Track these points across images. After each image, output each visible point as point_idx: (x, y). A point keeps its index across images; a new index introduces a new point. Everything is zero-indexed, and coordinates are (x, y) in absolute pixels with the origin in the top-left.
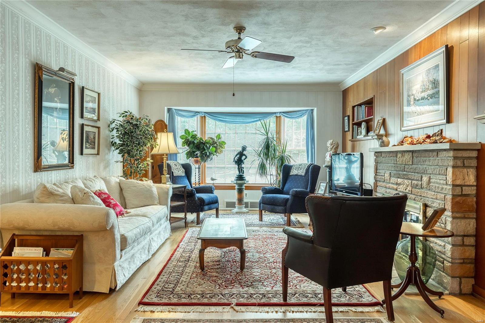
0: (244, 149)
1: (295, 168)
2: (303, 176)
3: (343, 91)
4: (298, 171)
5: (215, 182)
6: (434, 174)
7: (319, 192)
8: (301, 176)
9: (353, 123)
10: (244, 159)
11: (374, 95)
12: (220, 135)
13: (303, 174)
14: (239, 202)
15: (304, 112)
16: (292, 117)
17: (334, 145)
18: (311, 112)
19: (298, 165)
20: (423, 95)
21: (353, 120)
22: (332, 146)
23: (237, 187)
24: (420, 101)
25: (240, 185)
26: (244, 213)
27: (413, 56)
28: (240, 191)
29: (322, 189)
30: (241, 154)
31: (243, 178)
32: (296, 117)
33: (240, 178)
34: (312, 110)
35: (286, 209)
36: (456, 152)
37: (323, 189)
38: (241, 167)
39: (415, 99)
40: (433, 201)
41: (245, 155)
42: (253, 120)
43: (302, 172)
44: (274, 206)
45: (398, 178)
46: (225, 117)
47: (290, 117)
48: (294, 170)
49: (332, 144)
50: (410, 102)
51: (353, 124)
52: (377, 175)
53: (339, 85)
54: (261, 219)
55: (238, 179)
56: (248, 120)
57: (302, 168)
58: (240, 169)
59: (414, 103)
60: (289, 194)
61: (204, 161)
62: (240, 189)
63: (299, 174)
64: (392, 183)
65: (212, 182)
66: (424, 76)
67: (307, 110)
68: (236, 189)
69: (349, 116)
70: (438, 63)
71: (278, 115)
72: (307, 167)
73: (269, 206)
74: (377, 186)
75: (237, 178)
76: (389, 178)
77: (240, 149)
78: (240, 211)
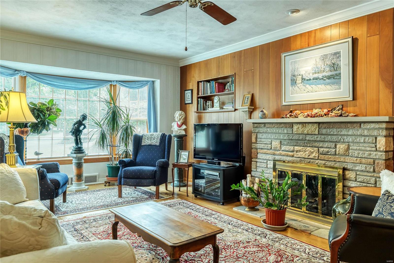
0: (84, 117)
1: (146, 138)
2: (158, 146)
3: (181, 67)
4: (152, 141)
5: (40, 156)
6: (355, 142)
7: (181, 161)
8: (155, 146)
9: (198, 96)
10: (83, 129)
11: (235, 73)
12: (53, 101)
13: (158, 144)
14: (79, 178)
15: (145, 83)
16: (132, 86)
17: (182, 115)
18: (152, 83)
19: (150, 135)
20: (316, 76)
21: (198, 94)
22: (181, 117)
23: (75, 162)
24: (312, 81)
25: (79, 159)
26: (84, 190)
27: (298, 43)
28: (79, 166)
29: (184, 158)
30: (80, 123)
31: (82, 150)
32: (136, 87)
33: (79, 150)
34: (153, 82)
35: (155, 181)
36: (389, 124)
37: (186, 158)
38: (80, 139)
39: (303, 79)
40: (355, 165)
41: (84, 125)
42: (87, 86)
43: (156, 141)
44: (139, 180)
45: (296, 145)
46: (52, 80)
47: (129, 86)
48: (146, 140)
49: (181, 115)
50: (296, 81)
51: (198, 98)
52: (257, 143)
53: (179, 61)
54: (120, 196)
55: (75, 152)
56: (81, 86)
57: (155, 138)
58: (78, 141)
59: (302, 82)
60: (155, 166)
61: (38, 132)
62: (80, 163)
63: (153, 144)
64: (283, 151)
65: (36, 157)
66: (318, 60)
67: (148, 81)
68: (73, 163)
69: (192, 90)
70: (340, 50)
71: (114, 83)
72: (161, 137)
73: (133, 180)
74: (257, 154)
75: (75, 150)
76: (279, 145)
77: (79, 118)
78: (80, 188)
